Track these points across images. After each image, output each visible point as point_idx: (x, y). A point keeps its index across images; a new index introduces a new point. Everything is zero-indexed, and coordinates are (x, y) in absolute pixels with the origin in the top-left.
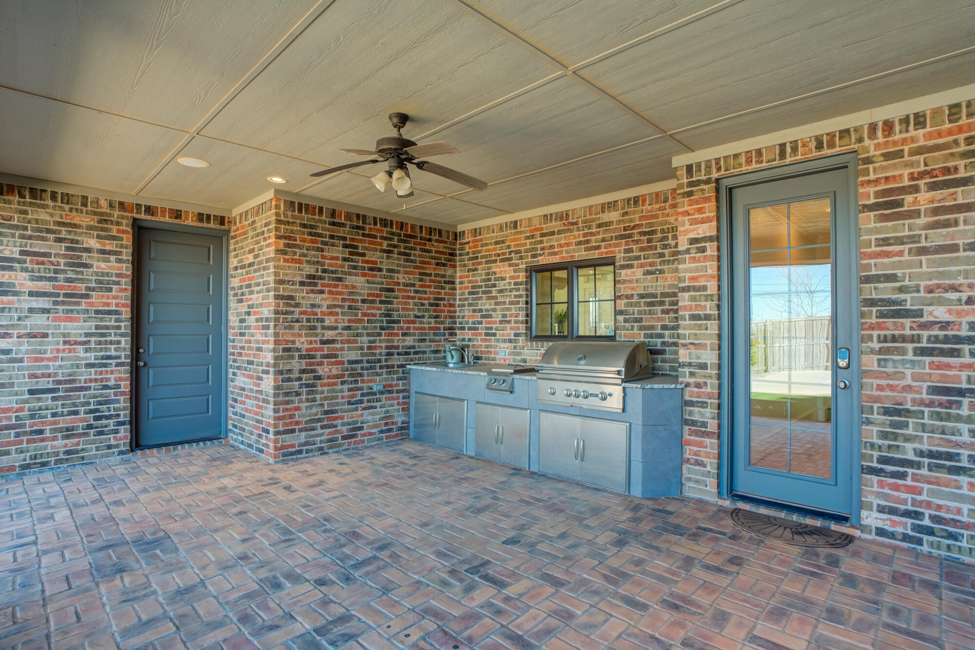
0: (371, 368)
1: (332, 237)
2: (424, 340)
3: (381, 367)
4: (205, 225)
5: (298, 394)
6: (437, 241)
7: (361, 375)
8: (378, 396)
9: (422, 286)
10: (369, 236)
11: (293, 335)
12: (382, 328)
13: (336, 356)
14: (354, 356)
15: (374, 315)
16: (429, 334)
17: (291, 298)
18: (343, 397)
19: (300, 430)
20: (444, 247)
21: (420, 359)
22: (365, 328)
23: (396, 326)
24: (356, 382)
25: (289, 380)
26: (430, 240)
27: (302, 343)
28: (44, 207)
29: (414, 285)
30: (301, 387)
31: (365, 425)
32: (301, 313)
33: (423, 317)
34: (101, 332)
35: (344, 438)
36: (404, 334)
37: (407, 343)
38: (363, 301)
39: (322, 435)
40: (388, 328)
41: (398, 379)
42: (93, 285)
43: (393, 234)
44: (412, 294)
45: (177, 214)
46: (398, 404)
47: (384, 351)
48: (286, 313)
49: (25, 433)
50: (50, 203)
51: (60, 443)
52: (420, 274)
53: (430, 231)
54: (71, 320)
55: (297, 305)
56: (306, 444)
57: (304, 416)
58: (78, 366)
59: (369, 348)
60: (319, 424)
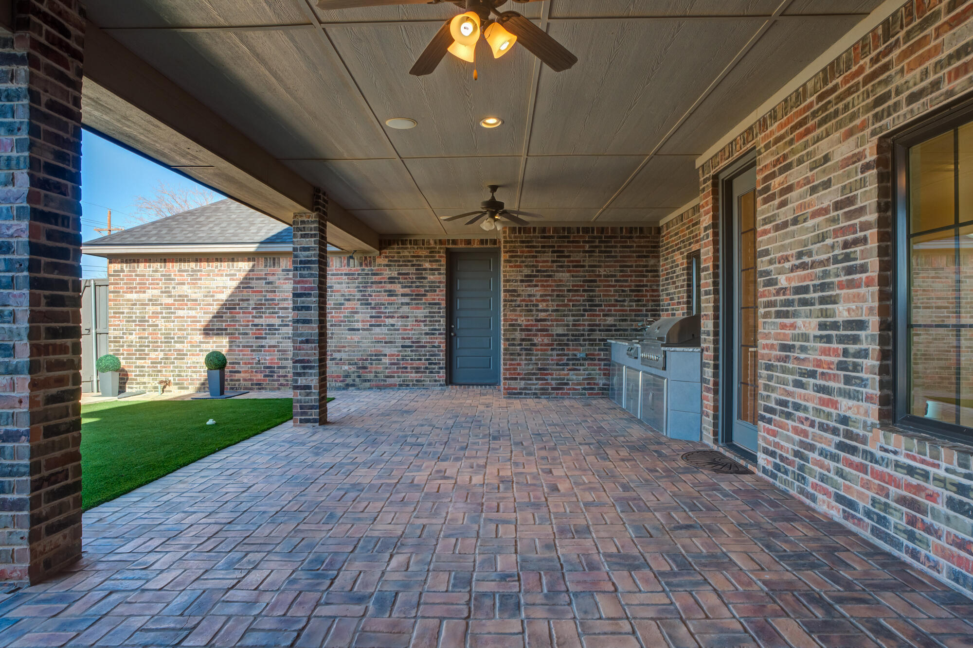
0: (575, 340)
1: (543, 247)
2: (625, 320)
3: (584, 340)
4: (485, 246)
5: (519, 355)
6: (637, 237)
7: (567, 345)
8: (582, 362)
9: (622, 276)
10: (573, 242)
11: (516, 315)
12: (585, 310)
13: (547, 330)
14: (560, 331)
15: (579, 301)
16: (630, 315)
17: (515, 291)
18: (552, 360)
19: (521, 379)
20: (646, 242)
21: (620, 335)
22: (570, 310)
23: (598, 308)
24: (563, 350)
25: (514, 345)
26: (631, 238)
27: (522, 321)
28: (406, 248)
29: (615, 276)
30: (521, 350)
31: (570, 382)
32: (521, 301)
33: (624, 301)
34: (431, 315)
35: (553, 389)
36: (604, 315)
37: (608, 322)
38: (569, 291)
39: (538, 385)
40: (591, 310)
41: (599, 350)
42: (428, 289)
43: (595, 237)
44: (613, 283)
45: (468, 242)
46: (600, 369)
47: (587, 328)
48: (512, 301)
49: (400, 368)
50: (409, 246)
51: (414, 376)
52: (621, 266)
53: (631, 230)
54: (418, 308)
55: (519, 296)
56: (525, 389)
57: (523, 370)
58: (421, 334)
59: (574, 325)
60: (534, 377)
